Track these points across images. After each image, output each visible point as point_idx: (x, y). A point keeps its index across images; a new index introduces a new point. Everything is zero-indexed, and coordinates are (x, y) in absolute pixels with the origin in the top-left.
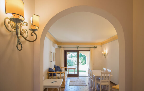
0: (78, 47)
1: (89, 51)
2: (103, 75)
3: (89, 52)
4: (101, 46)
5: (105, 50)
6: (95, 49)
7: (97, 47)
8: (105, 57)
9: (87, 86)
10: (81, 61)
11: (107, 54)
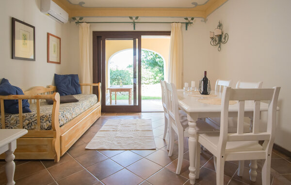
0: (134, 23)
1: (168, 33)
3: (168, 38)
4: (205, 21)
5: (220, 26)
6: (186, 29)
7: (192, 23)
8: (220, 47)
9: (154, 151)
10: (155, 76)
11: (225, 37)
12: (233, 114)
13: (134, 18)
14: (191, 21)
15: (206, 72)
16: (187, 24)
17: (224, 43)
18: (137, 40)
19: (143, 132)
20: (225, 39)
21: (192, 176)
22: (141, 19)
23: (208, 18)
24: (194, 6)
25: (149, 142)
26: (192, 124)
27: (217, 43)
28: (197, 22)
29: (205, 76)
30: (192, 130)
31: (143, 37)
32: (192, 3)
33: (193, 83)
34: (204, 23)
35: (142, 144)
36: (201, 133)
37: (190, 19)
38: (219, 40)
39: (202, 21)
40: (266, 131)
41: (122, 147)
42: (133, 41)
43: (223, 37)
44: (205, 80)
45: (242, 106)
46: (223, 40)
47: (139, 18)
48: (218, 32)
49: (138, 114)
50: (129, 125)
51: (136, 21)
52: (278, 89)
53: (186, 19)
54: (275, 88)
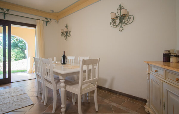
0: (5, 14)
1: (34, 26)
2: (85, 68)
3: (33, 29)
4: (58, 22)
5: (67, 26)
6: (46, 25)
7: (50, 22)
8: (66, 38)
9: (32, 105)
10: (16, 55)
11: (70, 33)
12: (85, 72)
13: (5, 10)
14: (50, 21)
15: (64, 52)
16: (47, 22)
17: (69, 36)
18: (7, 27)
19: (19, 96)
20: (69, 34)
21: (63, 110)
22: (11, 12)
23: (59, 21)
24: (52, 12)
25: (26, 101)
26: (62, 81)
27: (65, 36)
28: (53, 22)
29: (64, 54)
30: (62, 84)
31: (13, 26)
32: (51, 10)
33: (55, 59)
34: (57, 23)
35: (21, 104)
36: (67, 85)
37: (49, 19)
38: (66, 34)
39: (55, 22)
40: (95, 77)
41: (4, 111)
42: (2, 27)
43: (68, 33)
44: (64, 56)
45: (88, 67)
46: (68, 34)
47: (10, 11)
48: (66, 30)
49: (9, 84)
50: (3, 94)
51: (6, 12)
52: (100, 59)
53: (47, 19)
54: (98, 58)
